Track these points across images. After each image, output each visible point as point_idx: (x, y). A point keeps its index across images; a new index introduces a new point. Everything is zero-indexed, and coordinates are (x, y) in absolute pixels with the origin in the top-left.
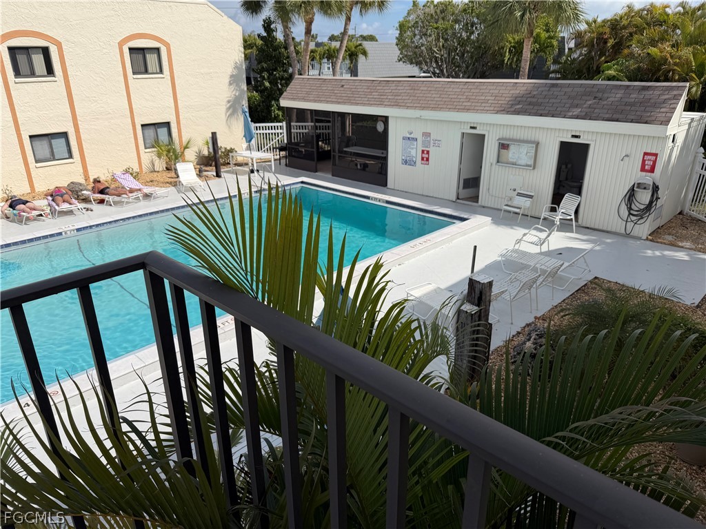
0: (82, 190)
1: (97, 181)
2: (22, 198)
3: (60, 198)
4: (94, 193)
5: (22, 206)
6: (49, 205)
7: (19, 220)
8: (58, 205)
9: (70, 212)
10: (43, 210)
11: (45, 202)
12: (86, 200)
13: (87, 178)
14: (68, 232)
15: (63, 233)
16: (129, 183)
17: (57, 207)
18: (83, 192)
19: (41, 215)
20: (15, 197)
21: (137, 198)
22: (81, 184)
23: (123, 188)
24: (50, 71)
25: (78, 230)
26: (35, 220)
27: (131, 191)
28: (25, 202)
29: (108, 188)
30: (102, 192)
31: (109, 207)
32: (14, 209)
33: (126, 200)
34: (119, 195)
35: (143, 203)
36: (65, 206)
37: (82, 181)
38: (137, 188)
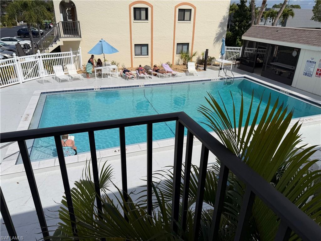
0: (149, 69)
1: (155, 66)
2: (128, 69)
3: (141, 71)
4: (153, 71)
5: (127, 73)
6: (137, 74)
7: (125, 78)
8: (140, 74)
9: (143, 78)
10: (134, 75)
11: (135, 72)
12: (150, 74)
13: (152, 65)
14: (141, 86)
15: (140, 86)
16: (168, 68)
17: (139, 75)
18: (149, 70)
19: (133, 77)
20: (126, 68)
21: (169, 76)
22: (149, 67)
23: (165, 70)
24: (147, 18)
25: (145, 85)
26: (131, 79)
27: (168, 72)
28: (129, 71)
29: (159, 69)
30: (156, 71)
31: (158, 78)
32: (124, 73)
33: (165, 76)
34: (163, 73)
35: (171, 78)
36: (142, 75)
37: (150, 65)
38: (170, 71)
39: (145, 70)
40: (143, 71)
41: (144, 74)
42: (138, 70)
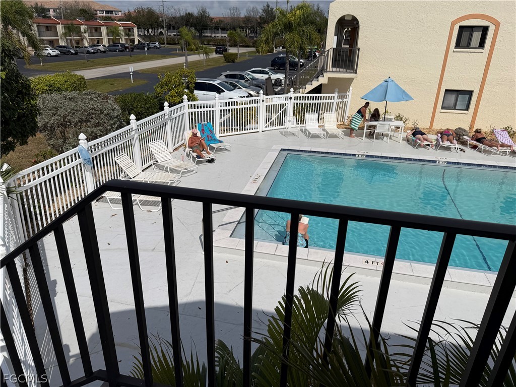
0: (464, 135)
3: (446, 137)
4: (472, 140)
5: (420, 136)
6: (437, 140)
7: (414, 144)
9: (448, 149)
10: (431, 142)
11: (435, 137)
12: (464, 143)
13: (471, 127)
14: (441, 162)
15: (437, 162)
16: (504, 138)
18: (464, 137)
19: (429, 145)
20: (418, 128)
21: (505, 153)
22: (465, 131)
23: (497, 141)
24: (482, 45)
25: (448, 163)
26: (423, 147)
27: (503, 145)
28: (422, 134)
29: (484, 138)
30: (479, 140)
31: (478, 153)
32: (414, 137)
33: (495, 151)
34: (490, 146)
35: (507, 157)
37: (467, 129)
38: (509, 144)
39: (455, 135)
40: (451, 137)
41: (451, 143)
42: (441, 134)
